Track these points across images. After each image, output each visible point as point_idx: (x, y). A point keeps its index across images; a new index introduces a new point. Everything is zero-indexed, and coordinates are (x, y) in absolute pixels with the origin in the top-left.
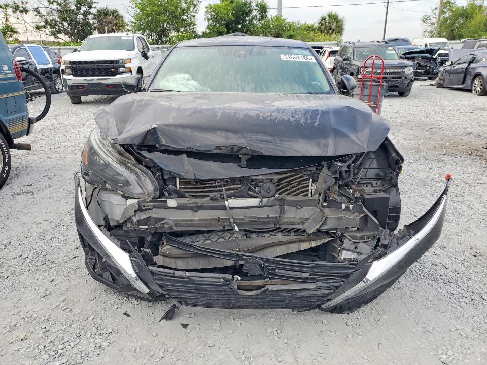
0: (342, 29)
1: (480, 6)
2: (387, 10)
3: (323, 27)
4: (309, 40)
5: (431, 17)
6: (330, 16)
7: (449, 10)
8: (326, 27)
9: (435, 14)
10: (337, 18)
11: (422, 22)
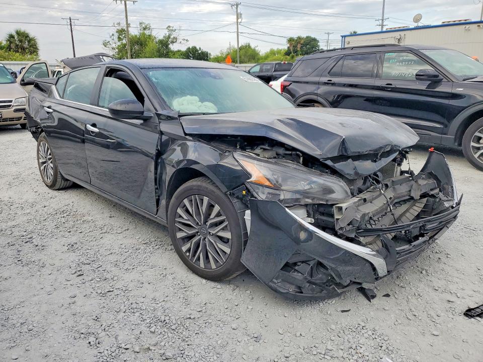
0: (37, 48)
1: (150, 36)
2: (72, 32)
3: (13, 46)
4: (3, 59)
5: (110, 42)
6: (18, 33)
7: (125, 37)
8: (17, 45)
9: (113, 40)
10: (27, 36)
11: (104, 47)
